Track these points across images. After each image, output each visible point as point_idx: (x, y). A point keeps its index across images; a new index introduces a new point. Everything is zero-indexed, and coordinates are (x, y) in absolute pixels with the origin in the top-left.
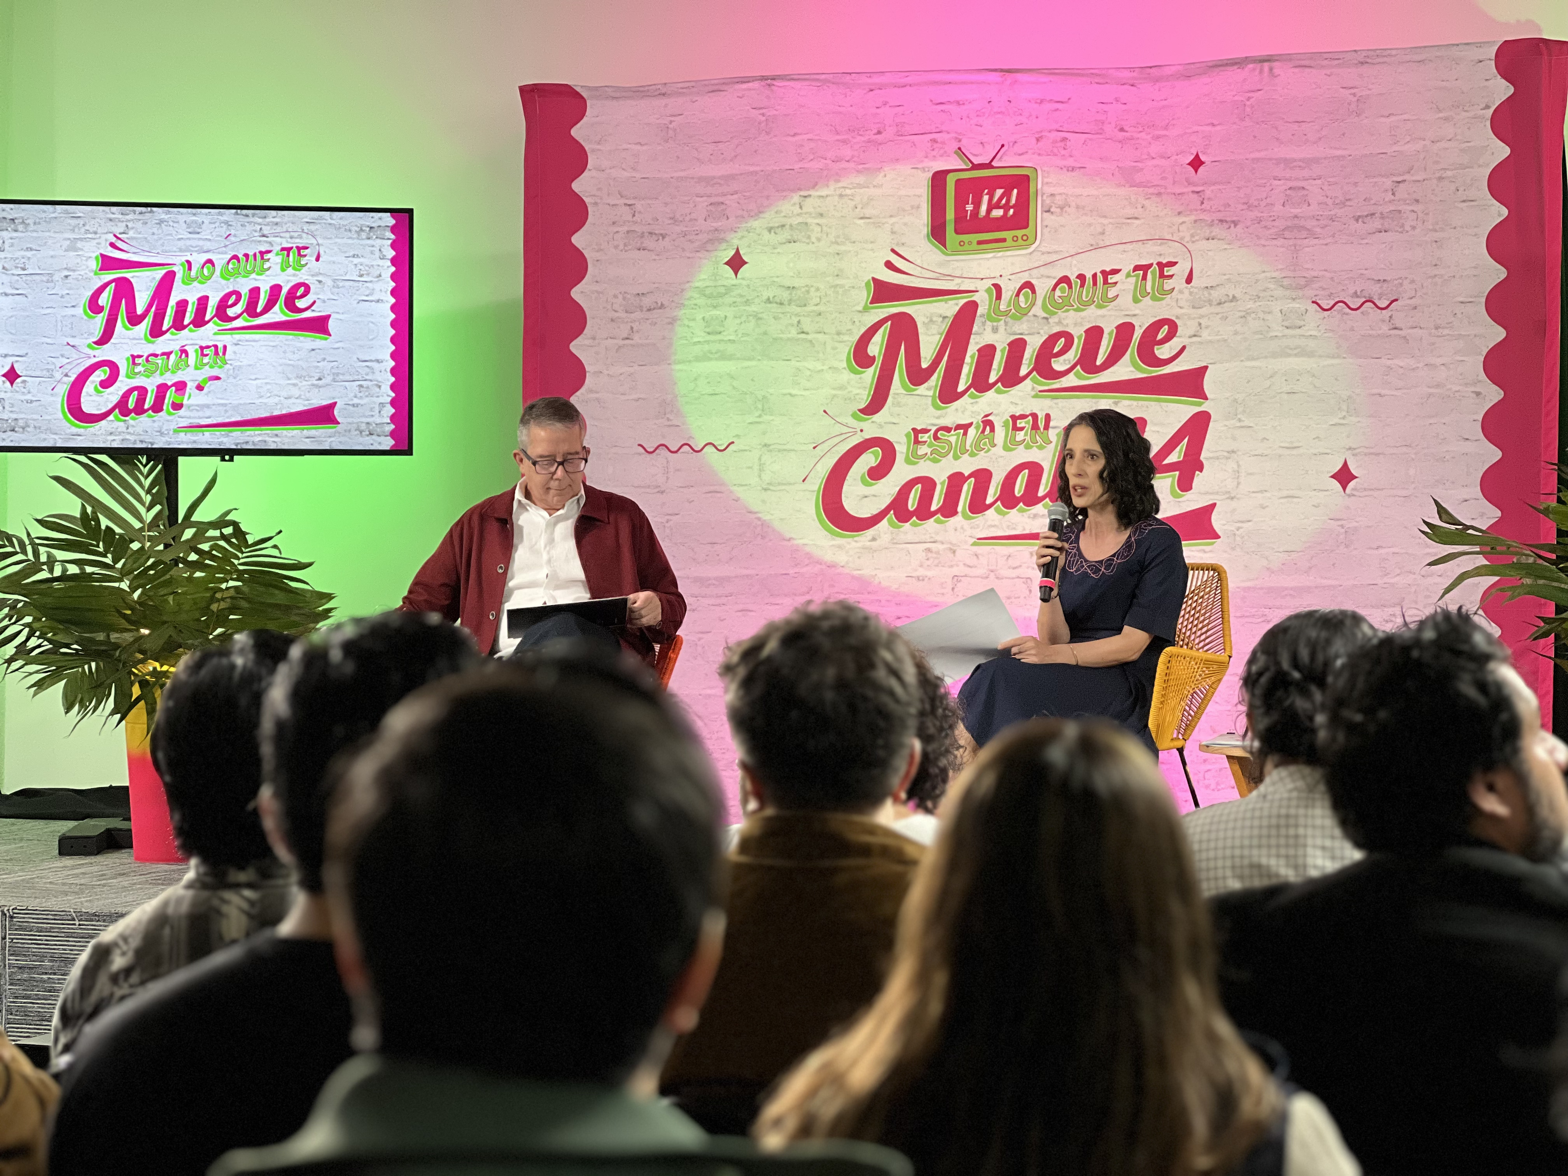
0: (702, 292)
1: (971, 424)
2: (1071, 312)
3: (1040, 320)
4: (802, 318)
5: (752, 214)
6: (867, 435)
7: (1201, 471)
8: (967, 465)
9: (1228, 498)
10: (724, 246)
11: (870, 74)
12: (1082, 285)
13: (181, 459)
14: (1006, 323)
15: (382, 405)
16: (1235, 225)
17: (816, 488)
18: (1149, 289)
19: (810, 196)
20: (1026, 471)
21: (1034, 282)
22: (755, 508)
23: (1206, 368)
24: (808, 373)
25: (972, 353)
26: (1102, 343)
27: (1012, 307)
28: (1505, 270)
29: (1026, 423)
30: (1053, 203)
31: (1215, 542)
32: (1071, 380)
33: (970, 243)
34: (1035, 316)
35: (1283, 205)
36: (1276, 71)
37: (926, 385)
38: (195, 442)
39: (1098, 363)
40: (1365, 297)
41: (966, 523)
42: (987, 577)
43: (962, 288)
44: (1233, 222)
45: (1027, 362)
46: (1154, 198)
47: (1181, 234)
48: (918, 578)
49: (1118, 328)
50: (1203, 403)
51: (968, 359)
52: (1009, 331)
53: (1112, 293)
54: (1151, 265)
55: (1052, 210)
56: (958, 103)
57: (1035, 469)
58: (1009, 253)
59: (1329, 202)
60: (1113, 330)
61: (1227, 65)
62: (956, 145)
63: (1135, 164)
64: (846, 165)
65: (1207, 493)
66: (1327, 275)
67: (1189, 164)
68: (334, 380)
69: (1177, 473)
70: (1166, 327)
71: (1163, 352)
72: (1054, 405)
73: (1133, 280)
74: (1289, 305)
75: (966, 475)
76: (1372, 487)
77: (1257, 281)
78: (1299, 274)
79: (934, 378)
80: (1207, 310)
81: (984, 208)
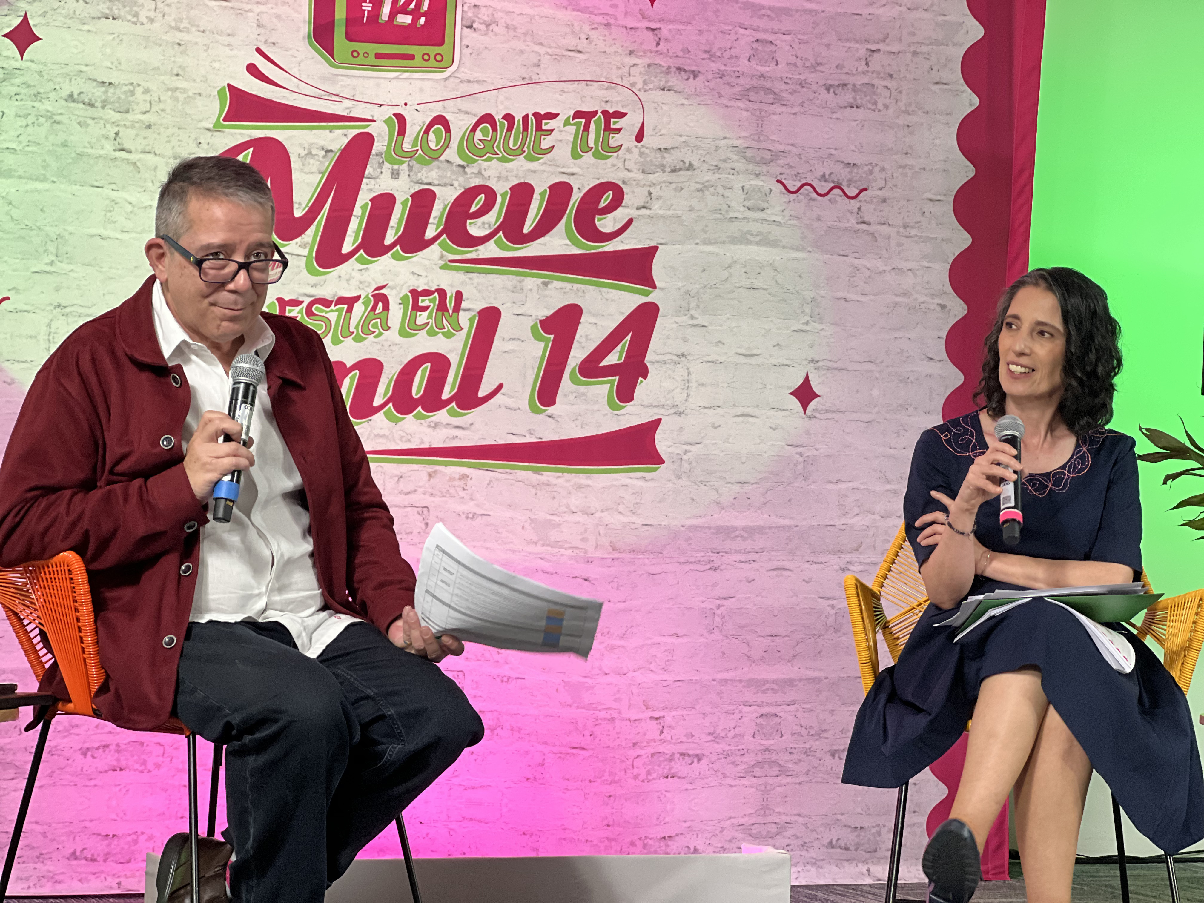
1: (358, 298)
2: (495, 161)
3: (455, 168)
4: (121, 129)
7: (645, 377)
8: (350, 353)
9: (675, 413)
12: (510, 129)
14: (410, 168)
16: (695, 77)
18: (591, 144)
20: (428, 364)
21: (448, 117)
23: (655, 249)
25: (364, 202)
26: (532, 206)
27: (419, 148)
28: (974, 169)
29: (430, 301)
30: (477, 17)
31: (659, 468)
32: (490, 250)
33: (366, 55)
34: (448, 161)
35: (749, 60)
37: (298, 240)
39: (526, 230)
40: (833, 182)
43: (352, 115)
44: (693, 72)
45: (436, 222)
46: (602, 29)
47: (632, 79)
49: (552, 188)
50: (651, 292)
51: (357, 212)
52: (413, 177)
53: (546, 143)
54: (595, 113)
55: (475, 26)
57: (440, 363)
59: (799, 63)
60: (546, 190)
65: (650, 406)
66: (794, 150)
69: (617, 378)
70: (611, 192)
71: (605, 224)
72: (468, 280)
73: (572, 129)
74: (752, 182)
75: (348, 366)
76: (834, 409)
77: (717, 148)
78: (764, 145)
79: (310, 232)
80: (658, 177)
81: (386, 10)
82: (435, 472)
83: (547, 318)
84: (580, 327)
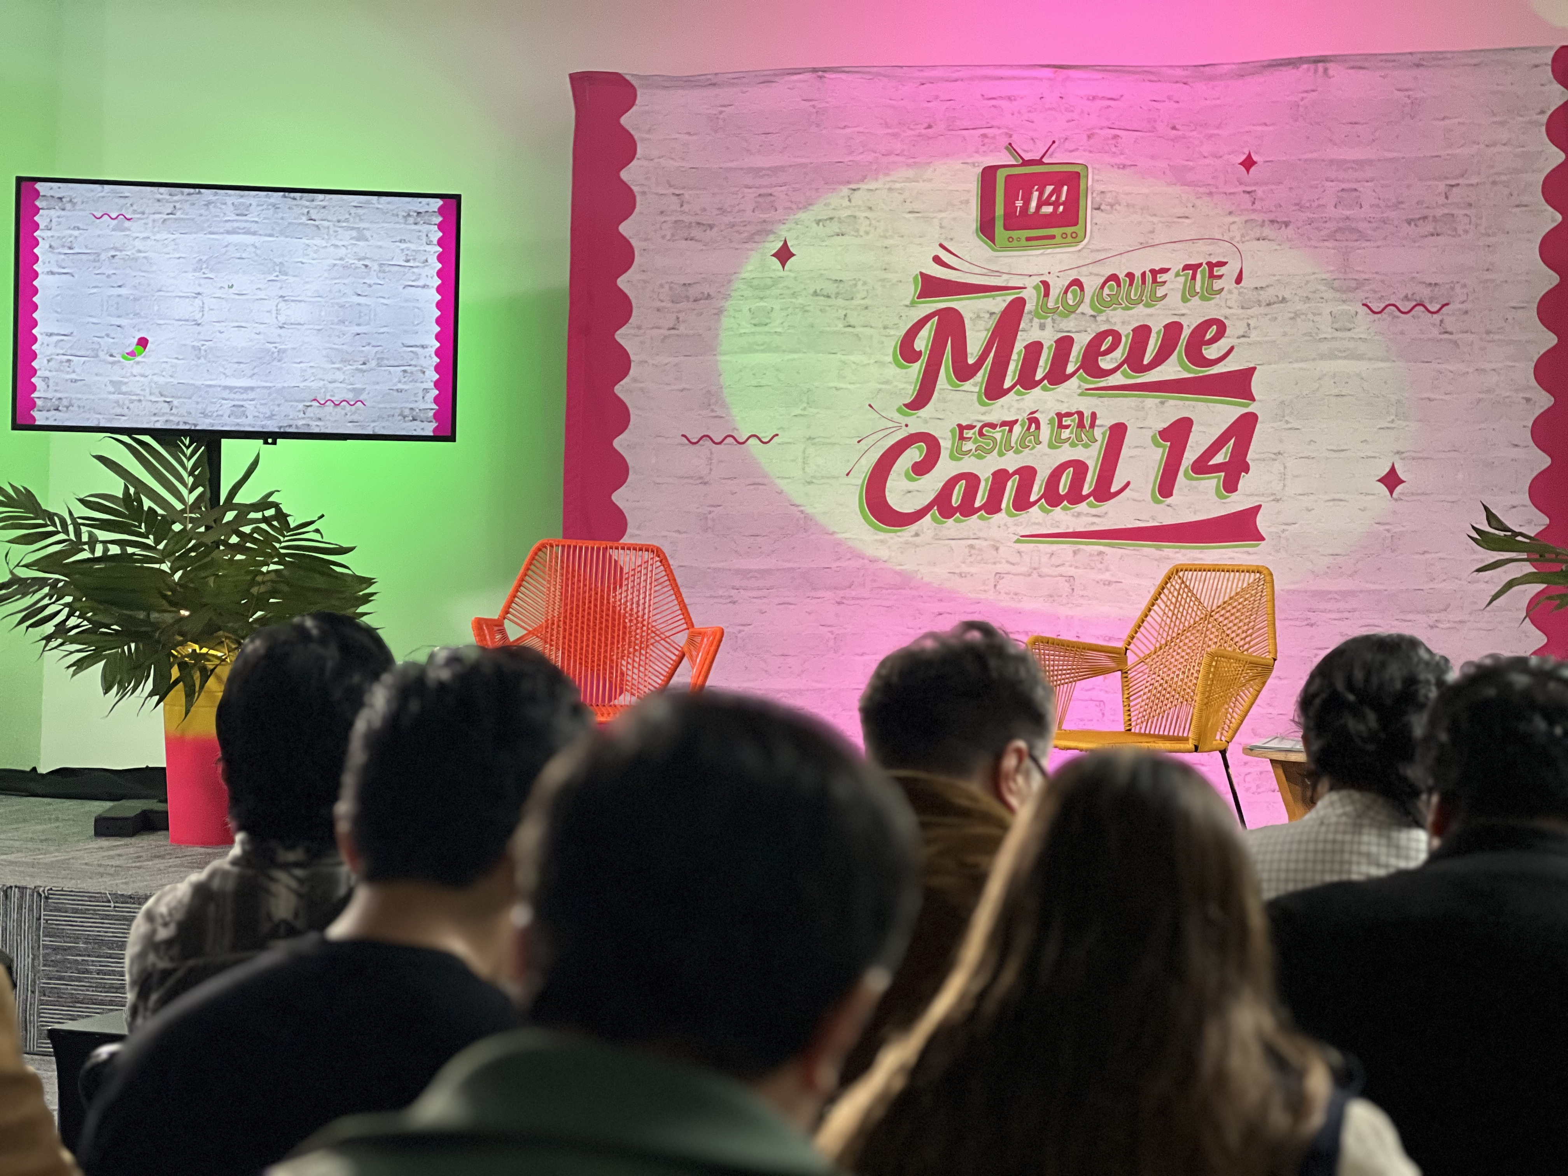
0: (749, 283)
1: (1016, 421)
2: (1120, 310)
3: (1088, 318)
4: (848, 312)
5: (801, 206)
6: (912, 430)
7: (1247, 472)
8: (1011, 462)
9: (1274, 500)
10: (771, 237)
11: (922, 68)
12: (1131, 284)
13: (224, 442)
14: (1053, 320)
15: (426, 391)
16: (1286, 226)
17: (860, 482)
18: (1198, 289)
19: (859, 189)
20: (1071, 469)
21: (1082, 279)
22: (797, 502)
23: (1254, 369)
24: (854, 366)
25: (1019, 350)
26: (1150, 342)
27: (1060, 305)
28: (1558, 277)
29: (1071, 420)
30: (1103, 200)
31: (1260, 544)
32: (1117, 379)
33: (1019, 239)
34: (1083, 314)
35: (1335, 207)
36: (1331, 72)
37: (971, 381)
38: (238, 424)
39: (1146, 362)
40: (1416, 300)
41: (1010, 521)
42: (1030, 575)
43: (1010, 285)
44: (1284, 223)
45: (1074, 360)
46: (1205, 197)
47: (1231, 234)
48: (961, 575)
49: (1166, 327)
50: (1250, 404)
51: (1014, 356)
52: (1057, 328)
53: (1160, 292)
54: (1200, 265)
55: (1102, 207)
56: (1009, 98)
57: (1080, 468)
58: (1058, 250)
59: (1382, 204)
60: (1161, 329)
61: (1281, 65)
62: (1005, 141)
63: (1186, 163)
64: (897, 159)
65: (1252, 495)
66: (1378, 277)
67: (1241, 164)
68: (379, 365)
69: (1223, 474)
70: (1215, 327)
71: (1211, 352)
72: (1100, 403)
73: (1182, 279)
74: (1339, 308)
75: (1011, 472)
76: (1419, 492)
77: (1308, 282)
78: (1350, 276)
79: (980, 374)
80: (1256, 310)
81: (1033, 204)
82: (1079, 550)
83: (1165, 429)
84: (1192, 435)
